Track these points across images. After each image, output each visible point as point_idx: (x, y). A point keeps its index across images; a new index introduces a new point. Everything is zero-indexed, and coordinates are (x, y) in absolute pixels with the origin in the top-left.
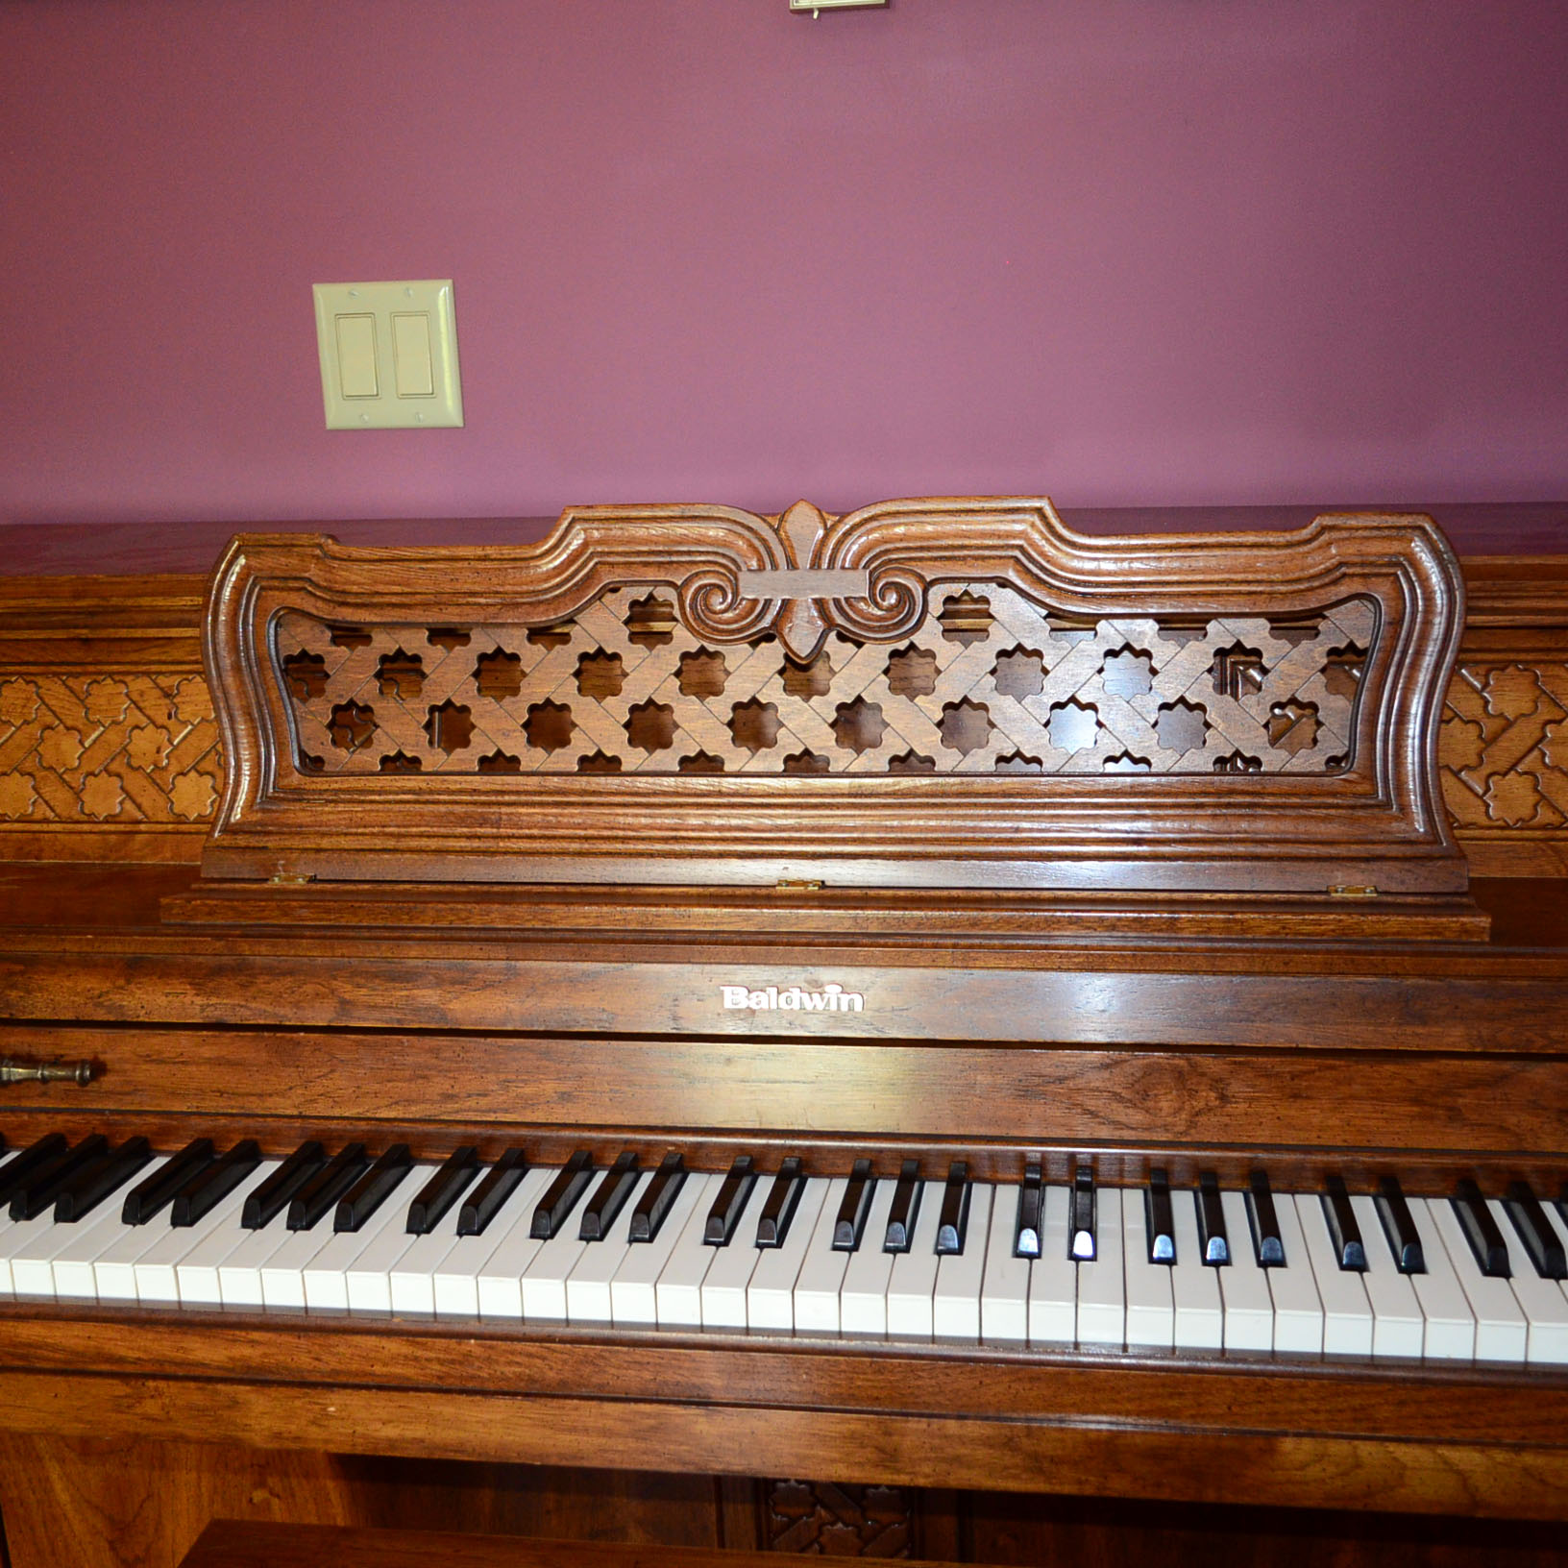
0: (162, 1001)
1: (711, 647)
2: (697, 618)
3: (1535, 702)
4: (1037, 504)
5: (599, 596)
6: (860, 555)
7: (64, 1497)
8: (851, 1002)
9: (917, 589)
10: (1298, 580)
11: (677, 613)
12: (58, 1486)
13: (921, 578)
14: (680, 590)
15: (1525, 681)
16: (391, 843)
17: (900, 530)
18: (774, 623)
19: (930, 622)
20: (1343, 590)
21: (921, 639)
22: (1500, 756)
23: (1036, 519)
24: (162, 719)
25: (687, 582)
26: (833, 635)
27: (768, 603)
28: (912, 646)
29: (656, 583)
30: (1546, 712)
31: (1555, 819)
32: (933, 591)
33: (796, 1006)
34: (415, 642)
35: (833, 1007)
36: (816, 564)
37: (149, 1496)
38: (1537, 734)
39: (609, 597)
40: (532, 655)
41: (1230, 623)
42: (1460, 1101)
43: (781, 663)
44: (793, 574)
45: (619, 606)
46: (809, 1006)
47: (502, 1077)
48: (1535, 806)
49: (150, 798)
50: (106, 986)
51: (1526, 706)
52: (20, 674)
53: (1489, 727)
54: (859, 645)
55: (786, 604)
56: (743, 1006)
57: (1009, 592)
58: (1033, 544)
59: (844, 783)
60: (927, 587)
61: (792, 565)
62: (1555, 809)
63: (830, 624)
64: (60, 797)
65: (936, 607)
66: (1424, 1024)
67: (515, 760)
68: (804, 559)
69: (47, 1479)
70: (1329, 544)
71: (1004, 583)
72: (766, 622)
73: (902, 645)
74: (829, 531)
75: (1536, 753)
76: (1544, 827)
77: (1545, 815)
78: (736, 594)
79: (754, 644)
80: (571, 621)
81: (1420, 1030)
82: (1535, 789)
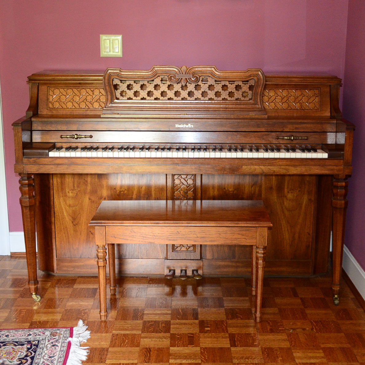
0: (101, 127)
1: (172, 84)
2: (170, 80)
4: (213, 67)
5: (157, 77)
6: (191, 72)
7: (65, 214)
8: (192, 126)
9: (198, 77)
10: (246, 77)
11: (168, 80)
12: (65, 213)
13: (199, 76)
14: (168, 76)
15: (273, 91)
16: (129, 109)
17: (197, 69)
18: (180, 81)
19: (200, 81)
20: (251, 78)
21: (199, 83)
22: (271, 100)
23: (214, 69)
24: (91, 95)
25: (169, 75)
26: (188, 83)
27: (179, 78)
28: (198, 84)
29: (165, 76)
30: (276, 95)
31: (277, 108)
32: (201, 77)
34: (132, 83)
35: (189, 127)
36: (186, 73)
37: (79, 213)
38: (275, 98)
39: (158, 77)
40: (148, 85)
41: (237, 82)
43: (181, 86)
44: (182, 75)
45: (160, 79)
48: (275, 107)
49: (90, 105)
51: (274, 94)
52: (70, 88)
53: (270, 97)
54: (191, 84)
55: (182, 79)
56: (178, 127)
57: (210, 78)
58: (213, 71)
59: (189, 102)
60: (200, 77)
61: (182, 73)
62: (277, 107)
63: (188, 81)
64: (76, 105)
65: (201, 80)
66: (260, 128)
67: (146, 98)
68: (184, 73)
69: (63, 212)
70: (249, 72)
71: (209, 77)
72: (179, 81)
73: (197, 84)
74: (187, 69)
75: (275, 100)
77: (276, 108)
78: (175, 77)
79: (177, 84)
80: (153, 81)
81: (259, 128)
82: (275, 105)
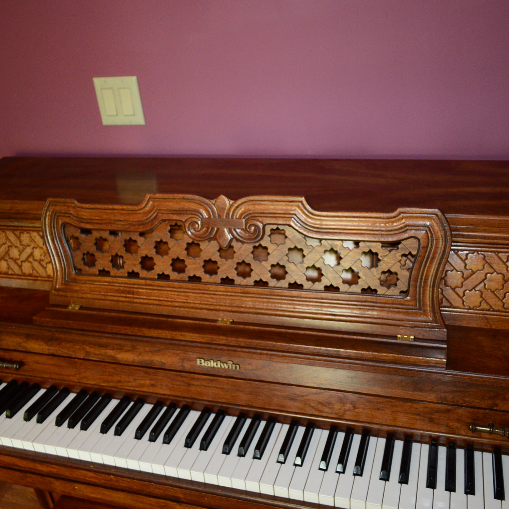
0: (37, 346)
1: (196, 242)
2: (191, 232)
3: (484, 266)
4: (300, 199)
5: (160, 223)
6: (241, 215)
8: (236, 367)
9: (261, 226)
10: (391, 231)
13: (262, 223)
14: (185, 223)
15: (480, 258)
16: (103, 297)
18: (215, 235)
19: (266, 238)
20: (407, 234)
21: (263, 243)
22: (469, 283)
23: (300, 204)
25: (187, 221)
26: (234, 241)
27: (213, 229)
28: (260, 245)
29: (177, 220)
30: (487, 269)
31: (488, 307)
32: (267, 226)
33: (219, 366)
34: (105, 235)
35: (230, 368)
36: (227, 217)
38: (484, 277)
39: (163, 224)
40: (140, 240)
41: (367, 244)
42: (433, 416)
43: (218, 248)
44: (220, 220)
46: (223, 367)
47: (134, 378)
48: (481, 303)
49: (40, 269)
50: (21, 341)
51: (480, 267)
53: (466, 273)
54: (243, 244)
55: (218, 230)
56: (203, 365)
57: (291, 229)
58: (299, 213)
59: (240, 289)
60: (264, 226)
61: (220, 216)
62: (488, 303)
63: (233, 237)
64: (15, 267)
65: (268, 232)
67: (138, 274)
68: (223, 216)
70: (402, 218)
71: (289, 226)
72: (212, 235)
73: (257, 244)
74: (231, 206)
75: (482, 284)
76: (483, 310)
77: (484, 306)
78: (202, 225)
79: (210, 241)
80: (151, 231)
81: (420, 393)
82: (481, 296)
